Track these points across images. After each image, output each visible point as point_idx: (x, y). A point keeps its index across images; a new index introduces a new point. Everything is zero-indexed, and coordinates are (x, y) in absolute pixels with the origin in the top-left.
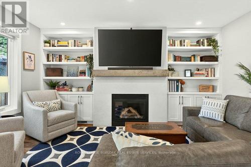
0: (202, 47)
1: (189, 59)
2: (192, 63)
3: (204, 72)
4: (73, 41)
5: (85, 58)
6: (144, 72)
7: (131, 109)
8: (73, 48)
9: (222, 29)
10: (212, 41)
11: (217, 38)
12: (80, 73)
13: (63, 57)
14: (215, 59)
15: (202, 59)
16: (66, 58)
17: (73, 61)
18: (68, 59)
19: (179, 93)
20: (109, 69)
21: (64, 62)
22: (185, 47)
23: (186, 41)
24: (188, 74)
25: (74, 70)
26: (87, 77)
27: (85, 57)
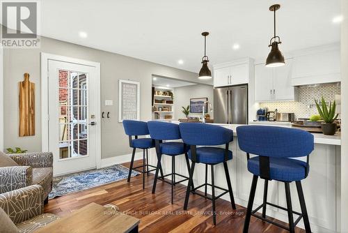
0: (166, 96)
1: (161, 102)
2: (163, 104)
3: (167, 109)
10: (171, 94)
11: (172, 92)
14: (171, 102)
15: (167, 102)
22: (161, 96)
23: (160, 92)
24: (160, 109)
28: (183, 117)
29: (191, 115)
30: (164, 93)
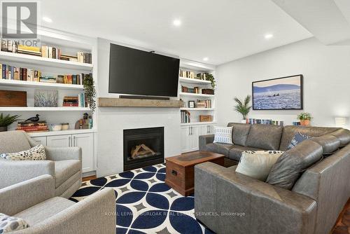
0: (202, 81)
1: (193, 91)
2: (196, 94)
3: (204, 103)
4: (51, 49)
5: (75, 79)
6: (163, 103)
7: (143, 146)
8: (51, 60)
9: (217, 67)
10: (209, 77)
11: (213, 74)
12: (65, 101)
13: (30, 73)
14: (211, 92)
15: (204, 92)
16: (36, 76)
17: (50, 80)
18: (41, 78)
19: (188, 123)
20: (121, 97)
21: (31, 82)
22: (190, 79)
23: (191, 73)
24: (192, 104)
25: (49, 96)
26: (80, 108)
27: (73, 76)
28: (238, 118)
29: (253, 115)
30: (199, 76)
